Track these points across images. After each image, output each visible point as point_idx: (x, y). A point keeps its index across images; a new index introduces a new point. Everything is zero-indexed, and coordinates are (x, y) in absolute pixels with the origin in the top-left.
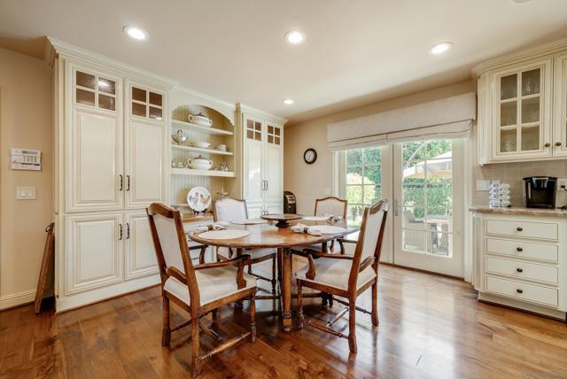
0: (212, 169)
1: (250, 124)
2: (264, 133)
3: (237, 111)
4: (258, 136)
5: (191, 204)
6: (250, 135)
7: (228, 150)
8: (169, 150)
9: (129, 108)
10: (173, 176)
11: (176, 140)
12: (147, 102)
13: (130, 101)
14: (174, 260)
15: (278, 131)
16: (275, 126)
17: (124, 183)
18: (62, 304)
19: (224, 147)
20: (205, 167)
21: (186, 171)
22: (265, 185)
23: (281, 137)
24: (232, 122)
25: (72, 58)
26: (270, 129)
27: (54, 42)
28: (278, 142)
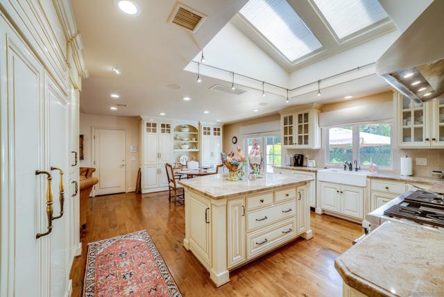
0: (189, 148)
1: (205, 129)
2: (212, 131)
3: (199, 124)
4: (209, 134)
5: (181, 162)
6: (205, 133)
7: (196, 140)
8: (173, 143)
9: (160, 131)
10: (175, 152)
11: (175, 139)
12: (166, 127)
13: (160, 128)
14: (171, 178)
15: (219, 130)
16: (217, 127)
17: (159, 156)
18: (143, 192)
19: (194, 139)
20: (186, 148)
21: (179, 150)
22: (212, 155)
23: (221, 132)
24: (197, 129)
25: (147, 119)
26: (215, 129)
27: (142, 116)
28: (219, 134)
